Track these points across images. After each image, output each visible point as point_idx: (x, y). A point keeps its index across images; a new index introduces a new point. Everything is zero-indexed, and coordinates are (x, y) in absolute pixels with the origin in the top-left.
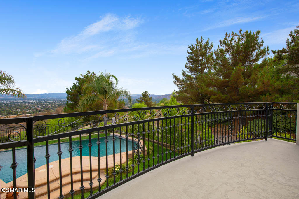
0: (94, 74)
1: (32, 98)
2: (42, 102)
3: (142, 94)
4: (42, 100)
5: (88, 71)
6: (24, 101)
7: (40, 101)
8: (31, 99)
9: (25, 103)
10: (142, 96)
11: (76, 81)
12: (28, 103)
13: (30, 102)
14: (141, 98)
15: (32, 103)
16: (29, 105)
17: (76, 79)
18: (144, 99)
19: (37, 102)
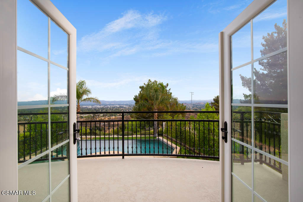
0: (155, 82)
1: (125, 103)
2: (131, 107)
3: (214, 100)
4: (132, 106)
5: (149, 80)
6: (120, 106)
7: (130, 106)
8: (125, 105)
9: (121, 107)
10: (213, 102)
11: (140, 89)
12: (123, 107)
13: (124, 107)
14: (212, 103)
15: (125, 108)
16: (123, 109)
17: (140, 87)
18: (216, 104)
19: (128, 107)
